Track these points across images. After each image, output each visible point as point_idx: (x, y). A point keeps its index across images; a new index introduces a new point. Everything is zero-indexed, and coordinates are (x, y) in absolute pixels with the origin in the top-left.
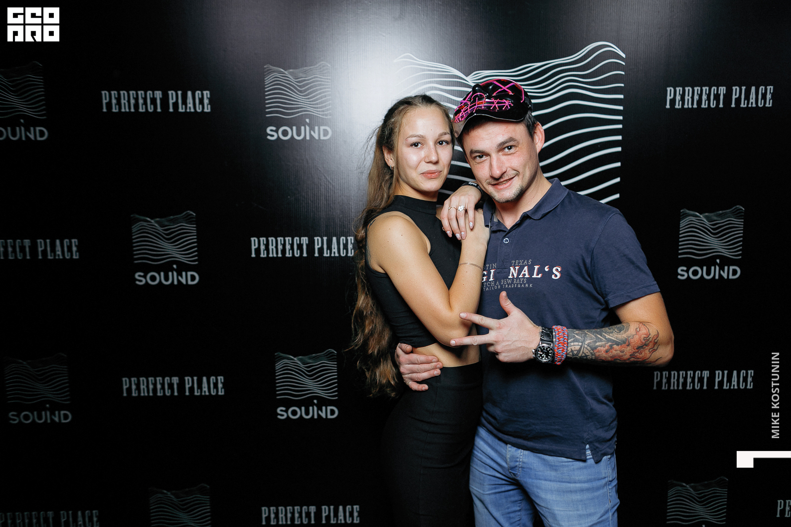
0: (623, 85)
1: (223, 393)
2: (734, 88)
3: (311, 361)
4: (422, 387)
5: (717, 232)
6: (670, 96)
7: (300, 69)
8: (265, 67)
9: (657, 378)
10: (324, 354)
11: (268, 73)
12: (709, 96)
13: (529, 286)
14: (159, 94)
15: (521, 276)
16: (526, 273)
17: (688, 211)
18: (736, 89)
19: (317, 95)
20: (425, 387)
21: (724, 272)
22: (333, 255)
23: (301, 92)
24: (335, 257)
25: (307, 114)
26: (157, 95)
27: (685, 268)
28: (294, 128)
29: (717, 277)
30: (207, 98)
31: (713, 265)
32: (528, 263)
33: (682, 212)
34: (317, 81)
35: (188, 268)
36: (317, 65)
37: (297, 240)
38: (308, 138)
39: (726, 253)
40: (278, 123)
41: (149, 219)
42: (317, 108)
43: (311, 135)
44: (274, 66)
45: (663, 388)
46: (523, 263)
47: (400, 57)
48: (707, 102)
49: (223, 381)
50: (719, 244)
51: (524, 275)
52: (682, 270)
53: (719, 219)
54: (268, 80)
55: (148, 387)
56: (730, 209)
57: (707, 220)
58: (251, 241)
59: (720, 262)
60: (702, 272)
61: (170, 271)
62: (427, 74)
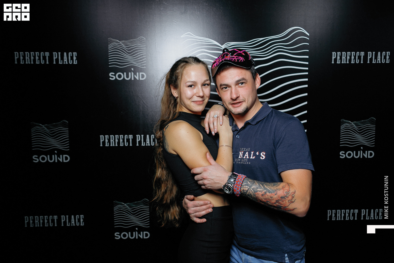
0: (308, 51)
1: (83, 225)
2: (369, 53)
3: (134, 206)
4: (203, 221)
5: (361, 132)
6: (334, 57)
7: (128, 41)
8: (108, 39)
9: (329, 214)
10: (142, 201)
11: (110, 43)
12: (355, 57)
13: (249, 163)
14: (48, 54)
15: (244, 158)
16: (247, 156)
17: (345, 120)
18: (370, 53)
19: (138, 55)
20: (204, 220)
21: (365, 154)
22: (147, 145)
23: (129, 53)
24: (148, 146)
25: (132, 65)
26: (46, 55)
27: (344, 152)
28: (125, 73)
29: (361, 157)
30: (75, 56)
31: (359, 151)
32: (248, 150)
33: (342, 121)
34: (138, 47)
35: (63, 153)
36: (138, 38)
37: (126, 136)
38: (133, 79)
39: (366, 144)
40: (116, 71)
41: (41, 125)
42: (138, 62)
43: (134, 77)
44: (114, 39)
45: (333, 219)
46: (246, 150)
47: (184, 34)
48: (354, 60)
49: (83, 218)
50: (362, 139)
51: (246, 157)
52: (342, 153)
53: (362, 125)
54: (110, 46)
55: (39, 221)
56: (367, 119)
57: (355, 125)
58: (100, 137)
59: (363, 148)
60: (353, 154)
61: (53, 155)
62: (199, 44)
